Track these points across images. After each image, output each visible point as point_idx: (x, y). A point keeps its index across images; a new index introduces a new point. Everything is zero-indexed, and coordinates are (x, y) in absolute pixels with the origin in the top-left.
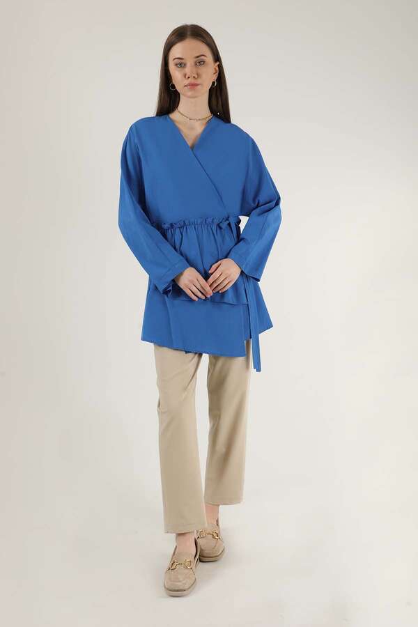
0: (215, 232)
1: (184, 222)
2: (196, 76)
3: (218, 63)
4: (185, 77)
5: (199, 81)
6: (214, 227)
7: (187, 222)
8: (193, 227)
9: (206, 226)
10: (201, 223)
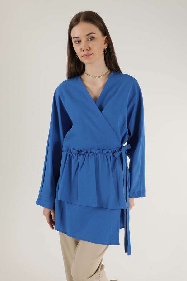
0: (109, 159)
1: (87, 151)
2: (89, 49)
3: (106, 37)
4: (81, 50)
5: (91, 52)
6: (109, 156)
7: (89, 152)
8: (93, 155)
9: (102, 155)
10: (99, 153)
